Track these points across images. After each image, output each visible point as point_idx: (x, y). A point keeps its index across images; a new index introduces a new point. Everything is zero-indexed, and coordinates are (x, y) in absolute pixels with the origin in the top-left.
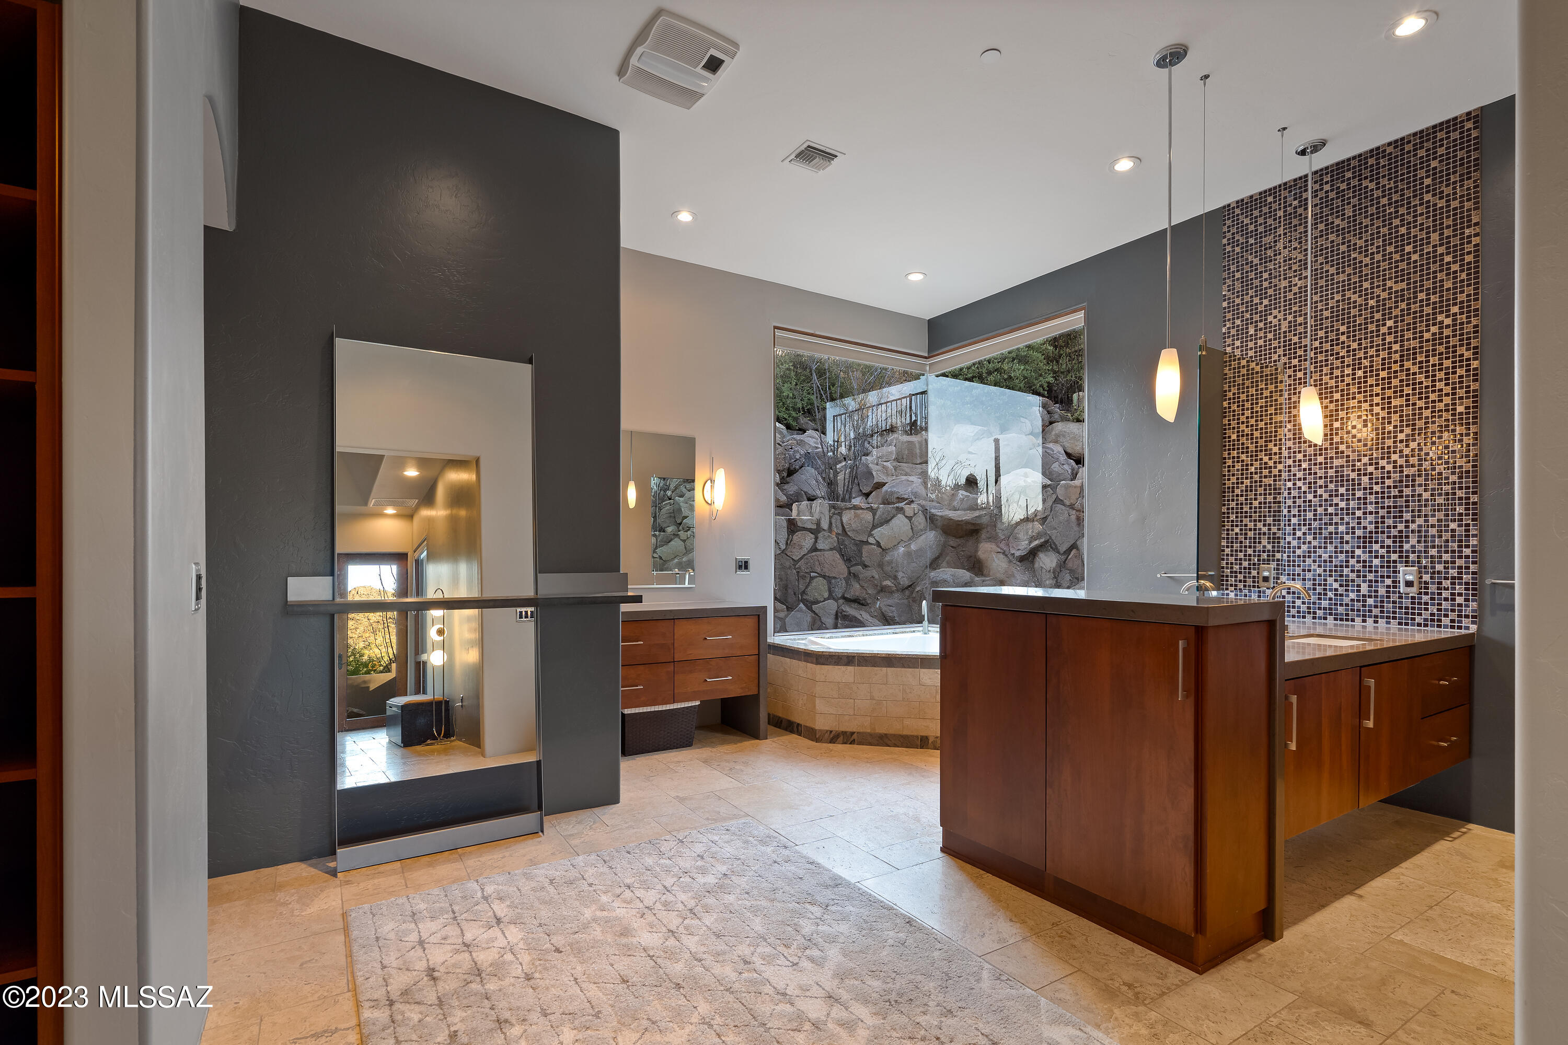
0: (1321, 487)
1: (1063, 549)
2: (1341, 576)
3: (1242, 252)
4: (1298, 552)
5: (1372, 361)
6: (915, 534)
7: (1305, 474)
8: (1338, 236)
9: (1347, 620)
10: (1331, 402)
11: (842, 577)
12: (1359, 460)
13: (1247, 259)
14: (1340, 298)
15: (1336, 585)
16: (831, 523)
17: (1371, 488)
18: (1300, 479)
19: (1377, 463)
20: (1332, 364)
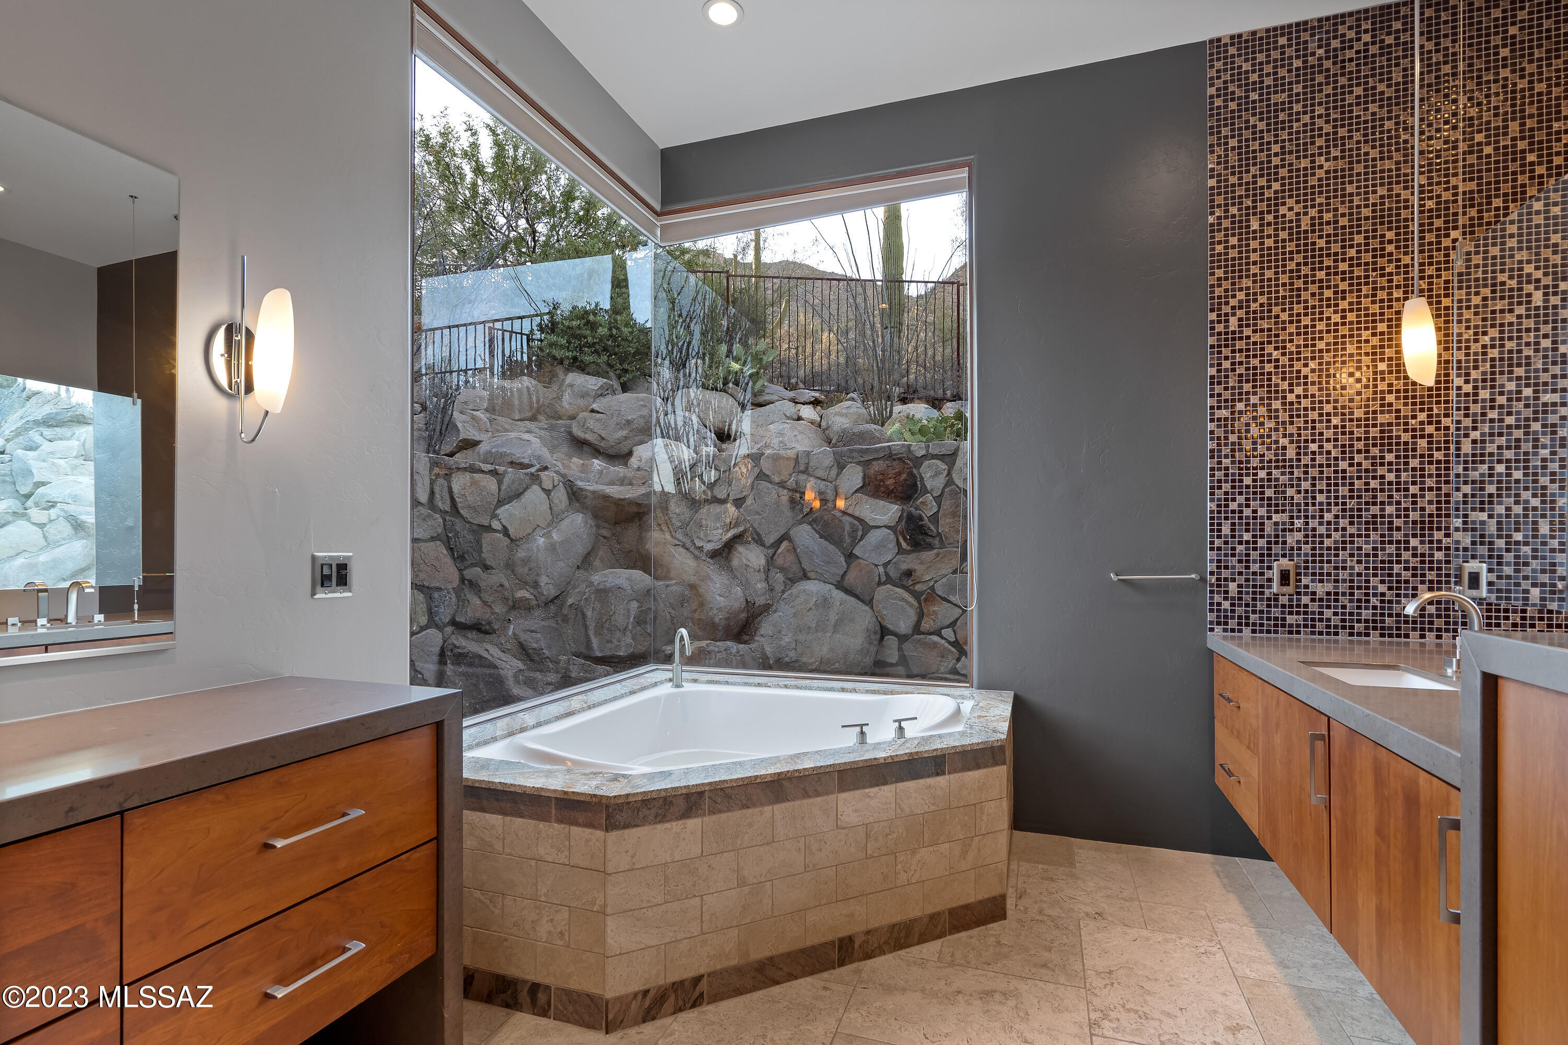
0: (1359, 452)
1: (770, 539)
2: (1390, 575)
3: (1240, 111)
4: (1327, 542)
5: (1430, 284)
6: (556, 517)
7: (1335, 433)
8: (1381, 107)
9: (1399, 636)
10: (1374, 335)
11: (450, 587)
12: (1414, 417)
13: (1247, 121)
14: (1385, 193)
15: (1382, 588)
16: (432, 493)
17: (1431, 456)
18: (1328, 440)
19: (1439, 422)
20: (1375, 282)
